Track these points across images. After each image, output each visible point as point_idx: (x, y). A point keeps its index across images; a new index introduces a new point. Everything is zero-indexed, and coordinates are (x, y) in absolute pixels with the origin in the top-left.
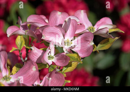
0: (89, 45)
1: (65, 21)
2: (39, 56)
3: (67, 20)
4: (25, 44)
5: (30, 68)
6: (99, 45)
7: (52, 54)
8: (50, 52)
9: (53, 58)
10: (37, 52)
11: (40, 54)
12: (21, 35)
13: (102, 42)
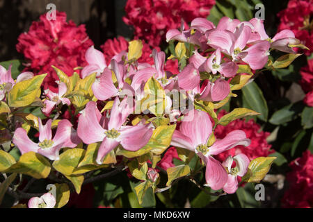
0: (263, 56)
1: (237, 28)
2: (201, 64)
3: (239, 26)
4: (186, 54)
5: (190, 72)
6: (276, 62)
7: (218, 62)
8: (214, 60)
9: (218, 67)
10: (199, 59)
11: (203, 61)
12: (182, 42)
13: (281, 58)
